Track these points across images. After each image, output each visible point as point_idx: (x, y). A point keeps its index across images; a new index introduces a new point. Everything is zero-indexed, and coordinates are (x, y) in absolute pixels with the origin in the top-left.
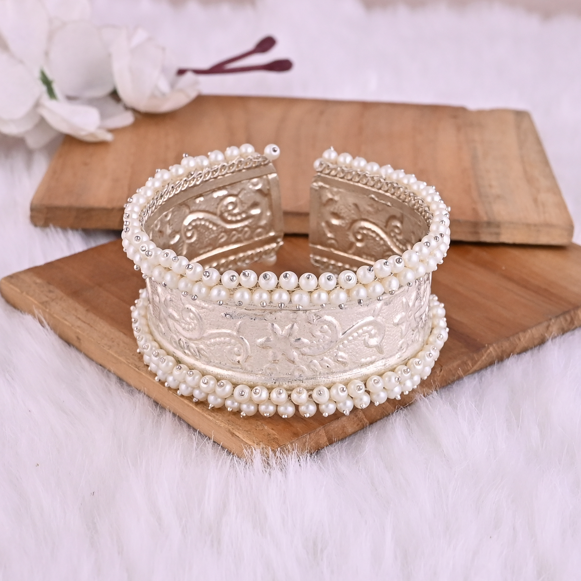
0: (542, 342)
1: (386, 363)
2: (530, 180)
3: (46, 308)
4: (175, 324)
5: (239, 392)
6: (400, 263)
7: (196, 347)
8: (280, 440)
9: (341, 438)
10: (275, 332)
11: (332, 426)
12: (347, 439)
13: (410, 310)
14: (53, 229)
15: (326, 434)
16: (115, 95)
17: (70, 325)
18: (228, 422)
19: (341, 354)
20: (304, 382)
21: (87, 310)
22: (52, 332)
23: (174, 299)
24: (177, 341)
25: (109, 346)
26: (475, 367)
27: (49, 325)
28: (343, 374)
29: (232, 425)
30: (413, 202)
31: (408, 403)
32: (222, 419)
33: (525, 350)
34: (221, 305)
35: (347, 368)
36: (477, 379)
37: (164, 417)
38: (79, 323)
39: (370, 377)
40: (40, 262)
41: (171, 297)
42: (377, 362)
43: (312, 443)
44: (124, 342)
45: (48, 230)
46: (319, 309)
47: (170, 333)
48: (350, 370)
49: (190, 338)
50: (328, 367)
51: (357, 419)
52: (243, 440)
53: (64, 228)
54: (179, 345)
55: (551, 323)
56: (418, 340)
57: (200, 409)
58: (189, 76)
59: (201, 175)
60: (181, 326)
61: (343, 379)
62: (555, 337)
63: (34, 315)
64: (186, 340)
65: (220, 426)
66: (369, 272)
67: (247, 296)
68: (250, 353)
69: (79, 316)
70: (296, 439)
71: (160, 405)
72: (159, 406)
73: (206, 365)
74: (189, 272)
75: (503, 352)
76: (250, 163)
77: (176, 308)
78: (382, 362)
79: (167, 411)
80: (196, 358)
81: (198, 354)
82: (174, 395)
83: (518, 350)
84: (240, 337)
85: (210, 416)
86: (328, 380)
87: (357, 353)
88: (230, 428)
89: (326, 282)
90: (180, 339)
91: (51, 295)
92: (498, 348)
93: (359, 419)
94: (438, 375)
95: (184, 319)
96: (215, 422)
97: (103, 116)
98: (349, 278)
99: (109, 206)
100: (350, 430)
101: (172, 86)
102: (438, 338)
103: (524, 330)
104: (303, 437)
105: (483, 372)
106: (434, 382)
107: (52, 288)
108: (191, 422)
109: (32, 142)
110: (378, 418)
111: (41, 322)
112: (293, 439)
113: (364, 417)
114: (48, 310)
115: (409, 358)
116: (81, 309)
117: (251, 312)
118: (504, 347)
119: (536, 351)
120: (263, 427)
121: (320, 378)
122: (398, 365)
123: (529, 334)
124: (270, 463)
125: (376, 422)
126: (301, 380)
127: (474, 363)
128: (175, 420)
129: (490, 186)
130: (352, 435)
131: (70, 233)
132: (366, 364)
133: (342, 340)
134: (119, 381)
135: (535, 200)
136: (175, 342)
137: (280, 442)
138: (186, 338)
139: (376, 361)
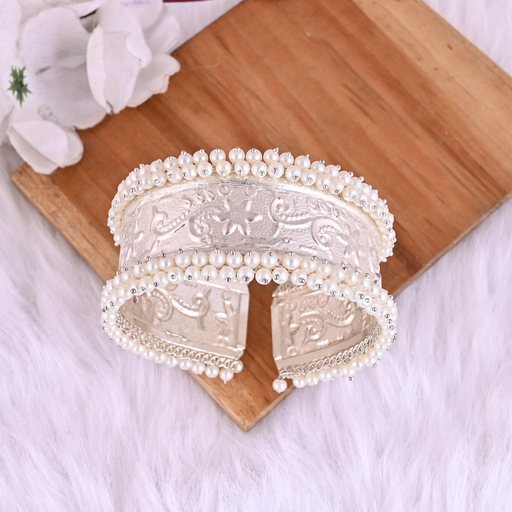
1: (151, 198)
4: (342, 231)
5: (278, 172)
6: (133, 289)
7: (321, 211)
10: (243, 227)
13: (131, 244)
19: (188, 207)
20: (220, 181)
23: (341, 254)
24: (340, 215)
28: (187, 188)
30: (142, 337)
34: (290, 252)
35: (183, 193)
39: (164, 185)
41: (344, 256)
42: (158, 198)
46: (203, 248)
47: (348, 222)
48: (180, 192)
49: (326, 218)
50: (199, 195)
54: (339, 212)
56: (127, 216)
59: (338, 361)
60: (336, 229)
61: (186, 184)
64: (331, 217)
66: (157, 282)
67: (265, 262)
68: (268, 207)
73: (312, 195)
74: (319, 281)
76: (297, 370)
77: (339, 246)
78: (154, 198)
80: (322, 201)
81: (320, 205)
84: (277, 222)
86: (199, 183)
87: (174, 207)
89: (193, 274)
90: (337, 217)
95: (331, 235)
98: (173, 277)
102: (113, 218)
115: (134, 201)
117: (265, 245)
121: (206, 185)
122: (142, 196)
126: (223, 182)
132: (167, 197)
133: (185, 219)
136: (343, 213)
138: (330, 219)
139: (159, 200)
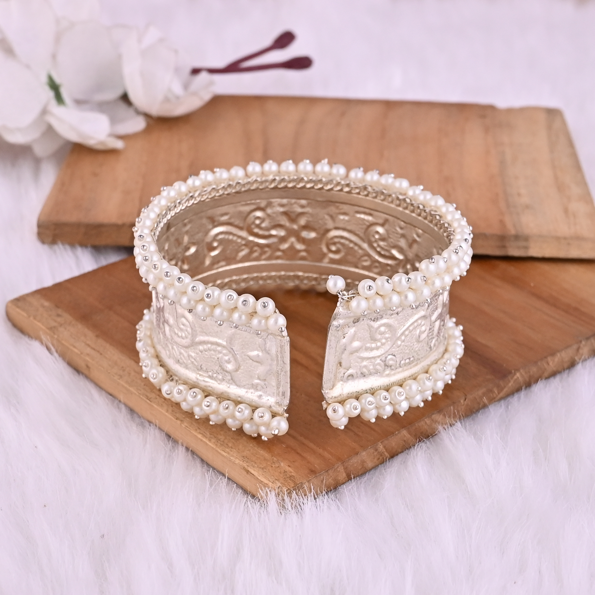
0: (572, 365)
2: (560, 187)
3: (54, 333)
8: (296, 478)
9: (360, 473)
11: (351, 461)
12: (367, 474)
14: (61, 246)
15: (345, 470)
16: (125, 98)
17: (79, 353)
18: (243, 458)
21: (97, 336)
22: (60, 360)
25: (119, 375)
26: (501, 395)
27: (57, 351)
29: (247, 462)
31: (431, 436)
32: (237, 455)
33: (554, 374)
36: (503, 407)
37: (177, 452)
38: (88, 350)
40: (49, 282)
43: (330, 480)
44: (135, 372)
45: (56, 247)
51: (377, 454)
52: (258, 478)
53: (72, 245)
55: (582, 346)
57: (214, 445)
58: (204, 76)
62: (585, 360)
63: (42, 342)
65: (234, 463)
69: (88, 342)
70: (314, 477)
71: (172, 438)
72: (172, 440)
75: (530, 377)
79: (179, 445)
82: (186, 429)
83: (546, 374)
85: (225, 452)
88: (245, 465)
91: (59, 319)
92: (526, 373)
93: (379, 453)
94: (463, 404)
96: (230, 458)
97: (113, 121)
99: (120, 222)
100: (370, 465)
101: (186, 86)
103: (553, 354)
104: (321, 474)
105: (510, 399)
106: (458, 412)
107: (60, 311)
108: (205, 458)
109: (39, 150)
110: (400, 451)
111: (48, 349)
112: (311, 476)
113: (385, 450)
114: (56, 336)
116: (90, 334)
118: (531, 373)
119: (565, 375)
120: (279, 464)
123: (557, 358)
124: (285, 506)
125: (397, 455)
127: (500, 390)
128: (188, 455)
129: (519, 195)
130: (373, 470)
131: (79, 251)
134: (130, 412)
135: (566, 211)
137: (296, 480)
